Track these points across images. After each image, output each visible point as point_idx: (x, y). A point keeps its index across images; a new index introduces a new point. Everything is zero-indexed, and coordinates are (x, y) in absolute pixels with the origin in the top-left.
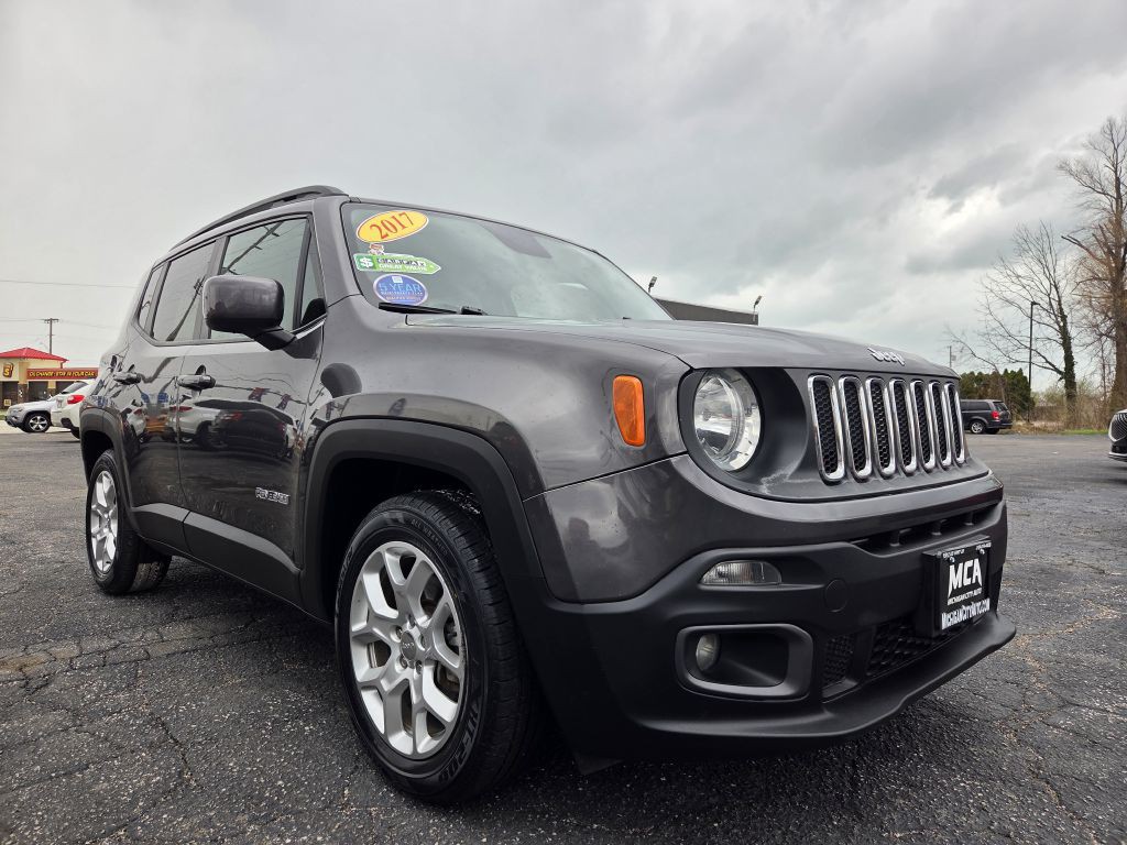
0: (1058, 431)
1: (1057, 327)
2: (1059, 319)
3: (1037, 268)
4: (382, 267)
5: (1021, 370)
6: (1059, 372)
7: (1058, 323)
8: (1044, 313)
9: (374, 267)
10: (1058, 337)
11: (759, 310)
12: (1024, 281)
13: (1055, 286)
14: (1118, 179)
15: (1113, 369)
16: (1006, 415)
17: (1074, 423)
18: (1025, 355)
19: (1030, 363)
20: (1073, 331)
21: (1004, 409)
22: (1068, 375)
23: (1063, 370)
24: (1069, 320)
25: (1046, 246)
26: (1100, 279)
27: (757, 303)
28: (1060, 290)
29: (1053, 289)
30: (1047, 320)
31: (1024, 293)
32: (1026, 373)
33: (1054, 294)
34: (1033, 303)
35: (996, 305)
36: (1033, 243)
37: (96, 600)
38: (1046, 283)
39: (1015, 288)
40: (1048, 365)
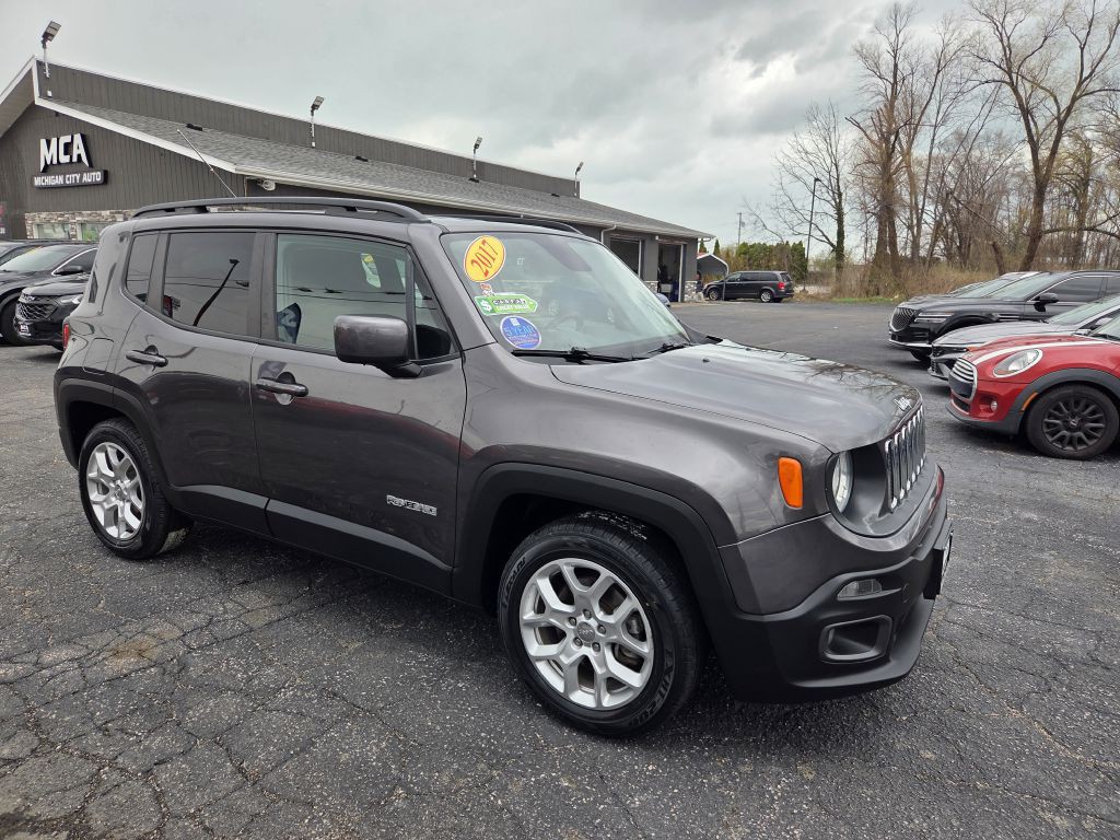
0: (828, 298)
1: (833, 203)
2: (836, 196)
3: (822, 146)
5: (801, 243)
6: (832, 245)
7: (835, 200)
8: (824, 190)
10: (833, 212)
11: (580, 177)
12: (811, 158)
13: (836, 165)
14: (896, 66)
15: (874, 242)
16: (790, 286)
17: (839, 291)
18: (805, 228)
19: (810, 235)
20: (846, 208)
21: (788, 280)
22: (839, 249)
23: (835, 243)
24: (844, 197)
25: (832, 125)
26: (873, 162)
27: (578, 169)
28: (839, 168)
29: (834, 167)
30: (826, 196)
31: (810, 169)
32: (805, 246)
33: (834, 173)
34: (817, 180)
35: (787, 179)
36: (821, 121)
38: (829, 161)
39: (803, 164)
40: (824, 239)
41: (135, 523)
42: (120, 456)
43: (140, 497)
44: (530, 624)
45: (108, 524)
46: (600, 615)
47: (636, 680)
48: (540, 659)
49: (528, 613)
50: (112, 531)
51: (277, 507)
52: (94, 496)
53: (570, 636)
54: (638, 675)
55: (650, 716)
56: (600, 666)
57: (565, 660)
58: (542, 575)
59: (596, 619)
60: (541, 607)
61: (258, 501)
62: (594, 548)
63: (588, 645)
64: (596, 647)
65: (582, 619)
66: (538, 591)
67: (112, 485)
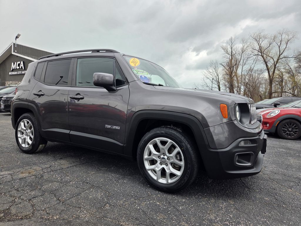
3: (214, 70)
7: (218, 84)
8: (215, 82)
10: (217, 87)
12: (211, 74)
14: (232, 51)
20: (221, 86)
24: (220, 83)
25: (216, 66)
26: (227, 74)
28: (219, 76)
29: (217, 76)
30: (215, 83)
31: (211, 76)
33: (217, 78)
34: (213, 79)
35: (205, 79)
36: (214, 65)
38: (216, 74)
39: (209, 75)
41: (30, 142)
42: (28, 123)
43: (32, 135)
44: (147, 159)
45: (22, 143)
46: (168, 155)
47: (179, 173)
48: (149, 170)
49: (146, 156)
50: (23, 145)
51: (73, 133)
52: (19, 135)
53: (159, 162)
54: (179, 172)
55: (183, 184)
56: (168, 170)
57: (157, 169)
58: (151, 144)
59: (167, 156)
60: (150, 153)
61: (67, 131)
62: (166, 133)
63: (164, 164)
64: (167, 165)
65: (162, 156)
66: (149, 149)
67: (25, 132)
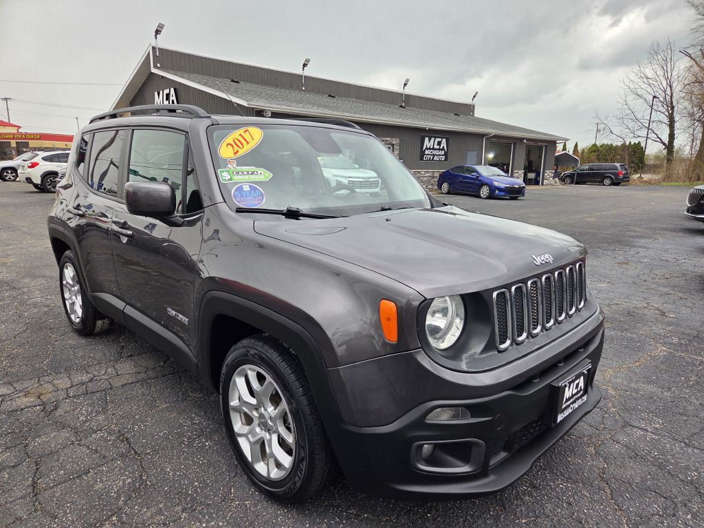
0: (658, 183)
1: (667, 114)
2: (669, 108)
3: (660, 72)
4: (236, 178)
5: (639, 142)
6: (664, 144)
7: (668, 112)
8: (660, 104)
9: (230, 179)
10: (666, 120)
12: (651, 82)
13: (670, 86)
15: (698, 142)
16: (627, 174)
17: (668, 178)
18: (644, 132)
19: (647, 138)
20: (677, 118)
21: (626, 170)
22: (670, 147)
23: (667, 143)
24: (676, 109)
25: (669, 58)
26: (700, 82)
27: (474, 96)
28: (673, 89)
29: (669, 88)
30: (661, 109)
31: (650, 90)
32: (643, 145)
33: (668, 92)
34: (655, 97)
35: (631, 97)
36: (661, 55)
37: (74, 340)
38: (664, 83)
39: (644, 86)
40: (658, 140)
